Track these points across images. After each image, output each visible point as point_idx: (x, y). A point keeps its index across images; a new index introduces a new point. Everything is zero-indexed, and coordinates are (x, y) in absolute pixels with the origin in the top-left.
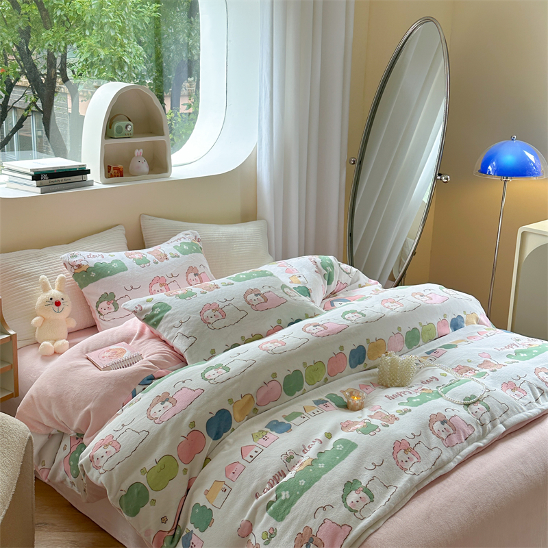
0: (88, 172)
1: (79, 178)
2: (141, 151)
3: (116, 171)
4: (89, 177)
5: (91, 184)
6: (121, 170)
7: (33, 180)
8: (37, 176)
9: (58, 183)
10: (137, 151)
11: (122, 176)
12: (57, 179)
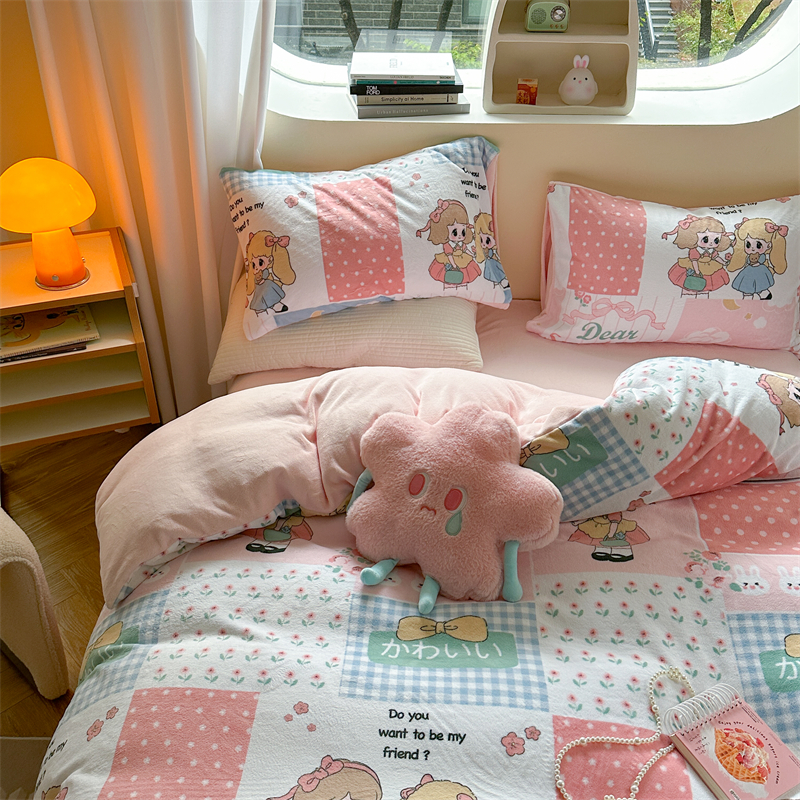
0: (460, 89)
1: (441, 98)
2: (586, 58)
3: (523, 92)
4: (461, 99)
5: (464, 110)
6: (533, 91)
7: (352, 93)
8: (359, 88)
9: (400, 102)
10: (577, 58)
11: (533, 102)
12: (396, 97)
